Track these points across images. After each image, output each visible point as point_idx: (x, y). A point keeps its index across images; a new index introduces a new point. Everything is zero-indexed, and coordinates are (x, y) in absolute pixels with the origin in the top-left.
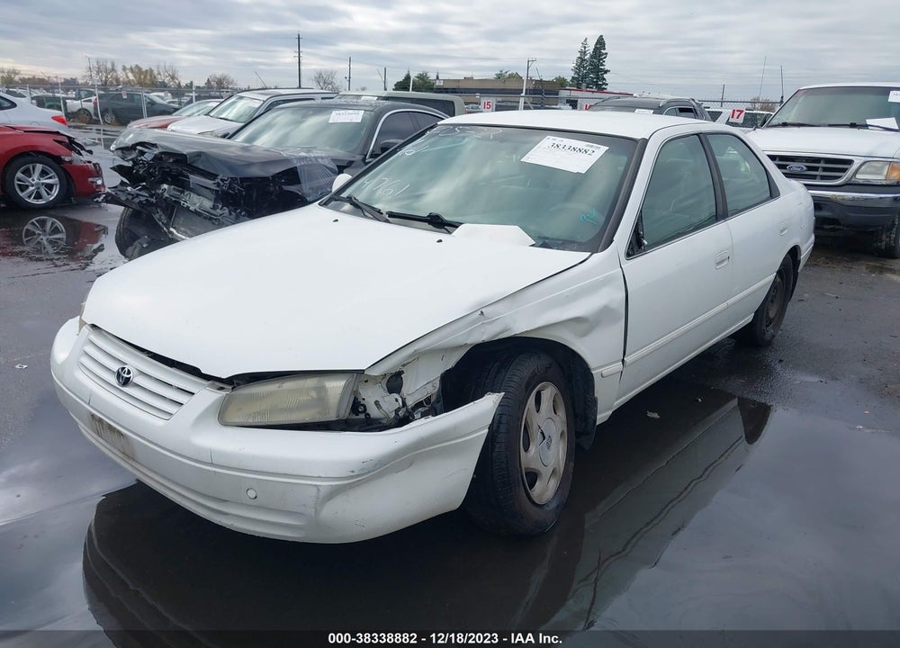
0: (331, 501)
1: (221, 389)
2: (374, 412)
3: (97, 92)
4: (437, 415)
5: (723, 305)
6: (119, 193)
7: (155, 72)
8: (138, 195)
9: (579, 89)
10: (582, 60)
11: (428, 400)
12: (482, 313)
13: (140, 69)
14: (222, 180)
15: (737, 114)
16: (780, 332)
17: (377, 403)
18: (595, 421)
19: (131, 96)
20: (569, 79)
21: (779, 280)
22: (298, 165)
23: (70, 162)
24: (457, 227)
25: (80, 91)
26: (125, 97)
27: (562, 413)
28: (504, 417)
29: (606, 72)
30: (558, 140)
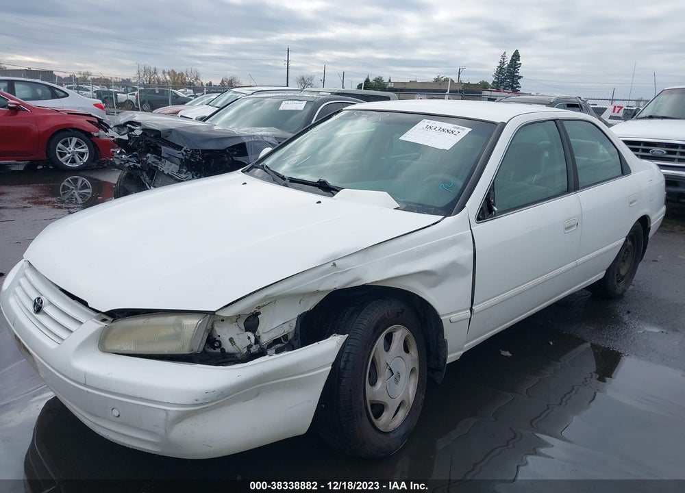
0: (180, 424)
1: (104, 320)
2: (229, 348)
3: (138, 89)
4: (293, 350)
5: (573, 264)
6: (115, 159)
7: (185, 75)
8: (128, 161)
9: (498, 90)
10: (501, 68)
11: (285, 337)
12: (334, 264)
13: (175, 73)
14: (185, 151)
15: (617, 109)
16: (631, 287)
17: (231, 340)
18: (445, 360)
19: (162, 92)
20: (490, 83)
21: (629, 243)
22: (246, 141)
23: (98, 137)
24: (338, 191)
25: (127, 87)
26: (157, 92)
27: (414, 352)
28: (351, 356)
29: (520, 77)
30: (432, 123)
